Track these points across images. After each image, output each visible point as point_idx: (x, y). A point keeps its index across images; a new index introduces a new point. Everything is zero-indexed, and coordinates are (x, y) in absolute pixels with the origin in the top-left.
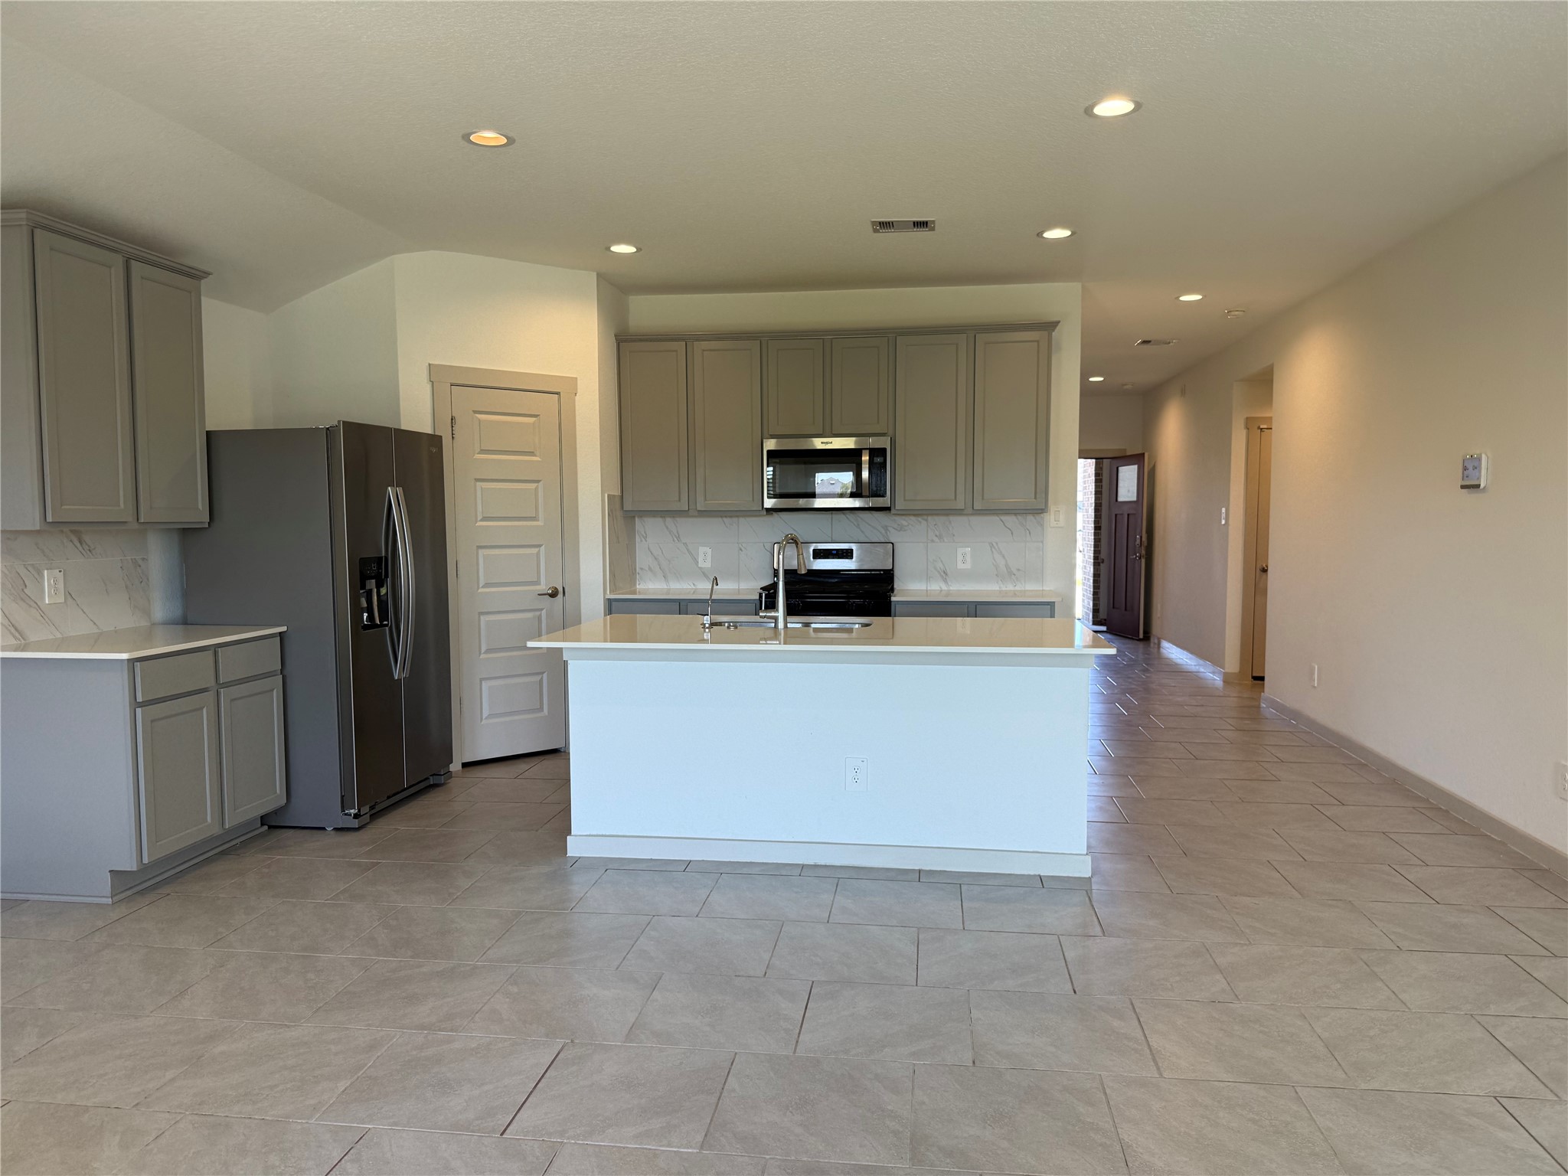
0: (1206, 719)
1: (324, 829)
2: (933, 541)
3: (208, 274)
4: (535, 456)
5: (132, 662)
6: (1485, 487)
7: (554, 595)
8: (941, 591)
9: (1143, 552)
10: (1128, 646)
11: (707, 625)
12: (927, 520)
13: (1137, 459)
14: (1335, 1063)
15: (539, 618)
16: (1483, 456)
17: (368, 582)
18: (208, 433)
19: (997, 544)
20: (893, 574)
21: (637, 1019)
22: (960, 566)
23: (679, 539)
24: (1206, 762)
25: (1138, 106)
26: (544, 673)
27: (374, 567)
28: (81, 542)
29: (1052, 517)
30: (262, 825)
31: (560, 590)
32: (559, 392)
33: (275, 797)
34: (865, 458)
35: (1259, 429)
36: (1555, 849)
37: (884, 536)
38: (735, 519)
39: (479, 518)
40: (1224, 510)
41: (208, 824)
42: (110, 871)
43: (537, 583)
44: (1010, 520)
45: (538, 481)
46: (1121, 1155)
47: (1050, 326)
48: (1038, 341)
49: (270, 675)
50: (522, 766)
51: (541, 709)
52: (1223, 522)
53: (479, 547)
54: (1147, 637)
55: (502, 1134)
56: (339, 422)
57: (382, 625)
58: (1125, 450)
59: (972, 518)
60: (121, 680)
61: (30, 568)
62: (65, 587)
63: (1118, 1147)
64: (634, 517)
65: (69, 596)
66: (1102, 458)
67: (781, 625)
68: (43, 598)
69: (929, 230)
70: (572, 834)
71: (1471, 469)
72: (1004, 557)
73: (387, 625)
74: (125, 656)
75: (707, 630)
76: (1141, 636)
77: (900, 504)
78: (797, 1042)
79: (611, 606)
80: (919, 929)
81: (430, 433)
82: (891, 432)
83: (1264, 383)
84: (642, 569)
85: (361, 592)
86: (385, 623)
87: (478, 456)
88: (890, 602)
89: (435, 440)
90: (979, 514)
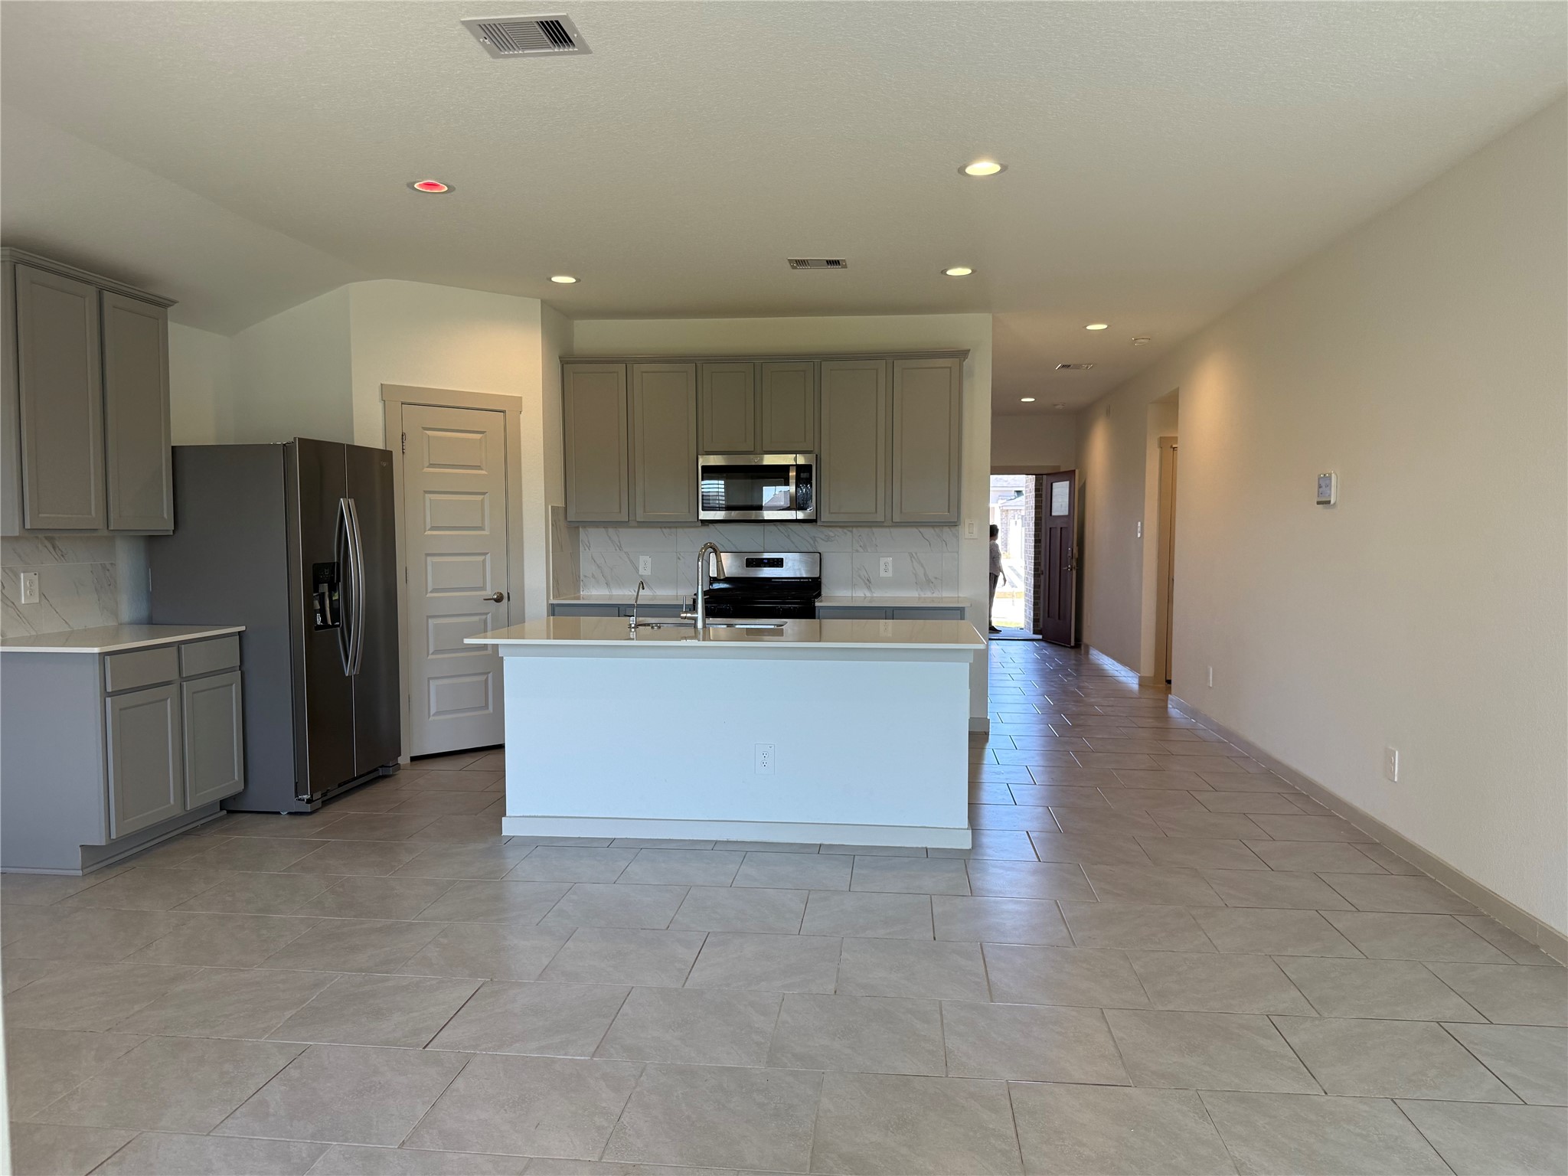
0: (1113, 718)
1: (279, 813)
2: (857, 551)
3: (174, 302)
4: (482, 470)
5: (103, 655)
6: (1335, 504)
7: (499, 600)
8: (865, 597)
9: (1075, 564)
10: (1060, 653)
11: (633, 626)
12: (851, 532)
13: (1068, 475)
14: (1142, 991)
15: (485, 621)
16: (1333, 475)
17: (321, 585)
18: (172, 447)
19: (916, 554)
20: (820, 582)
21: (550, 962)
22: (883, 574)
23: (620, 548)
24: (1101, 754)
25: (1004, 168)
26: (489, 673)
27: (327, 572)
28: (54, 548)
29: (967, 529)
30: (221, 809)
31: (506, 595)
32: (504, 411)
33: (233, 783)
34: (792, 474)
35: (1169, 447)
36: (1385, 825)
37: (811, 545)
38: (674, 530)
39: (428, 527)
40: (1139, 523)
41: (170, 805)
42: (81, 846)
43: (483, 588)
44: (928, 532)
45: (484, 494)
46: (944, 1058)
47: (962, 354)
48: (950, 368)
49: (231, 670)
50: (467, 760)
51: (486, 706)
52: (1139, 535)
53: (427, 555)
54: (1078, 644)
55: (424, 1048)
56: (295, 438)
57: (333, 626)
58: (1059, 467)
59: (892, 530)
60: (93, 672)
61: (7, 571)
62: (40, 590)
63: (942, 1053)
64: (578, 527)
65: (43, 597)
66: (1042, 475)
67: (700, 625)
68: (20, 599)
69: (842, 268)
70: (507, 815)
71: (1324, 487)
72: (922, 566)
73: (338, 626)
74: (96, 650)
75: (633, 630)
76: (1073, 644)
77: (825, 517)
78: (687, 978)
79: (553, 610)
80: (809, 891)
81: (382, 448)
82: (817, 451)
83: (1171, 406)
84: (585, 576)
85: (315, 595)
86: (338, 623)
87: (426, 470)
88: (815, 607)
89: (386, 455)
90: (897, 526)
